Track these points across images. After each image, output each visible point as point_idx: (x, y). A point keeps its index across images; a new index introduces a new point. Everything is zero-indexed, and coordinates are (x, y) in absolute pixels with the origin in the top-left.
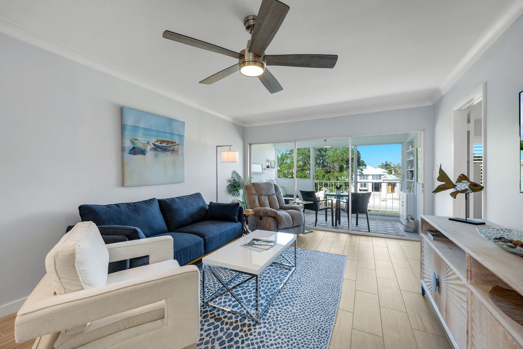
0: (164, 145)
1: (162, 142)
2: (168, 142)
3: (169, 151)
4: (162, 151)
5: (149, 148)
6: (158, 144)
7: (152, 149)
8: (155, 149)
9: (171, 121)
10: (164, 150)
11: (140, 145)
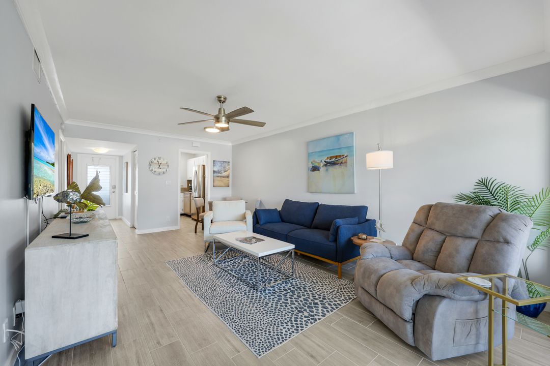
0: (333, 160)
1: (331, 158)
2: (336, 157)
3: (338, 164)
4: (331, 165)
5: (322, 165)
6: (328, 160)
7: (324, 166)
8: (326, 165)
9: (338, 137)
10: (333, 164)
11: (317, 165)
